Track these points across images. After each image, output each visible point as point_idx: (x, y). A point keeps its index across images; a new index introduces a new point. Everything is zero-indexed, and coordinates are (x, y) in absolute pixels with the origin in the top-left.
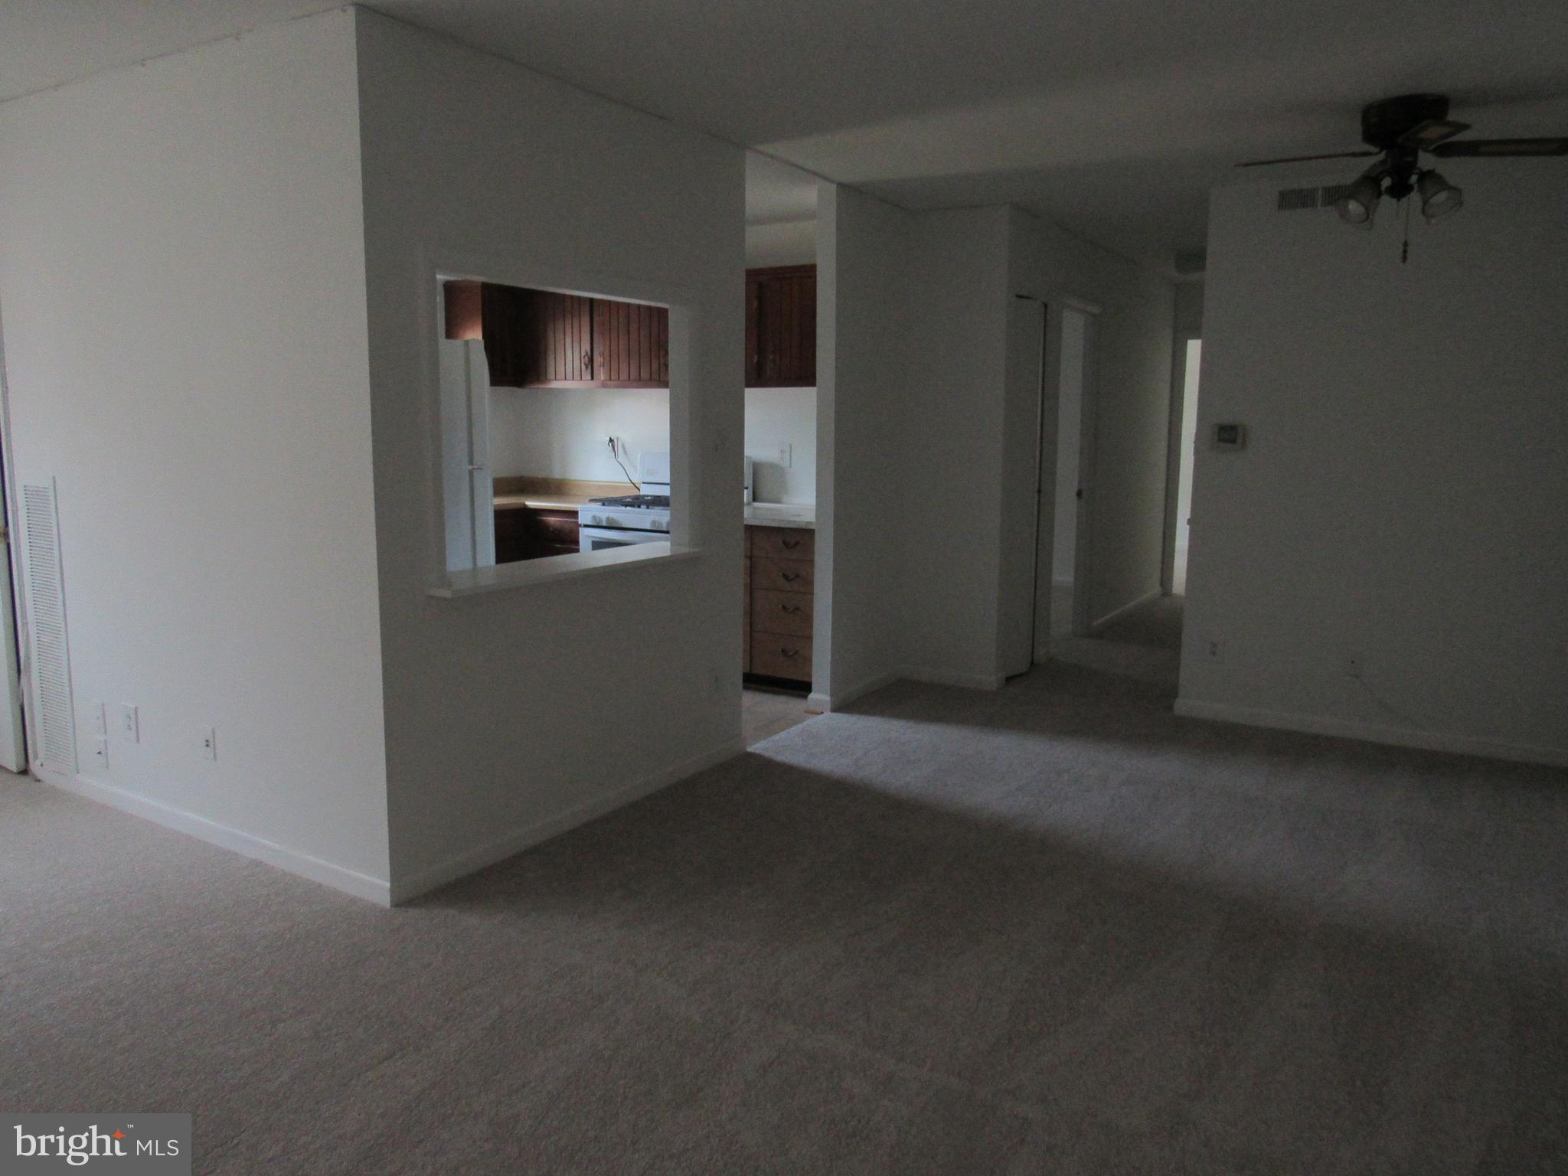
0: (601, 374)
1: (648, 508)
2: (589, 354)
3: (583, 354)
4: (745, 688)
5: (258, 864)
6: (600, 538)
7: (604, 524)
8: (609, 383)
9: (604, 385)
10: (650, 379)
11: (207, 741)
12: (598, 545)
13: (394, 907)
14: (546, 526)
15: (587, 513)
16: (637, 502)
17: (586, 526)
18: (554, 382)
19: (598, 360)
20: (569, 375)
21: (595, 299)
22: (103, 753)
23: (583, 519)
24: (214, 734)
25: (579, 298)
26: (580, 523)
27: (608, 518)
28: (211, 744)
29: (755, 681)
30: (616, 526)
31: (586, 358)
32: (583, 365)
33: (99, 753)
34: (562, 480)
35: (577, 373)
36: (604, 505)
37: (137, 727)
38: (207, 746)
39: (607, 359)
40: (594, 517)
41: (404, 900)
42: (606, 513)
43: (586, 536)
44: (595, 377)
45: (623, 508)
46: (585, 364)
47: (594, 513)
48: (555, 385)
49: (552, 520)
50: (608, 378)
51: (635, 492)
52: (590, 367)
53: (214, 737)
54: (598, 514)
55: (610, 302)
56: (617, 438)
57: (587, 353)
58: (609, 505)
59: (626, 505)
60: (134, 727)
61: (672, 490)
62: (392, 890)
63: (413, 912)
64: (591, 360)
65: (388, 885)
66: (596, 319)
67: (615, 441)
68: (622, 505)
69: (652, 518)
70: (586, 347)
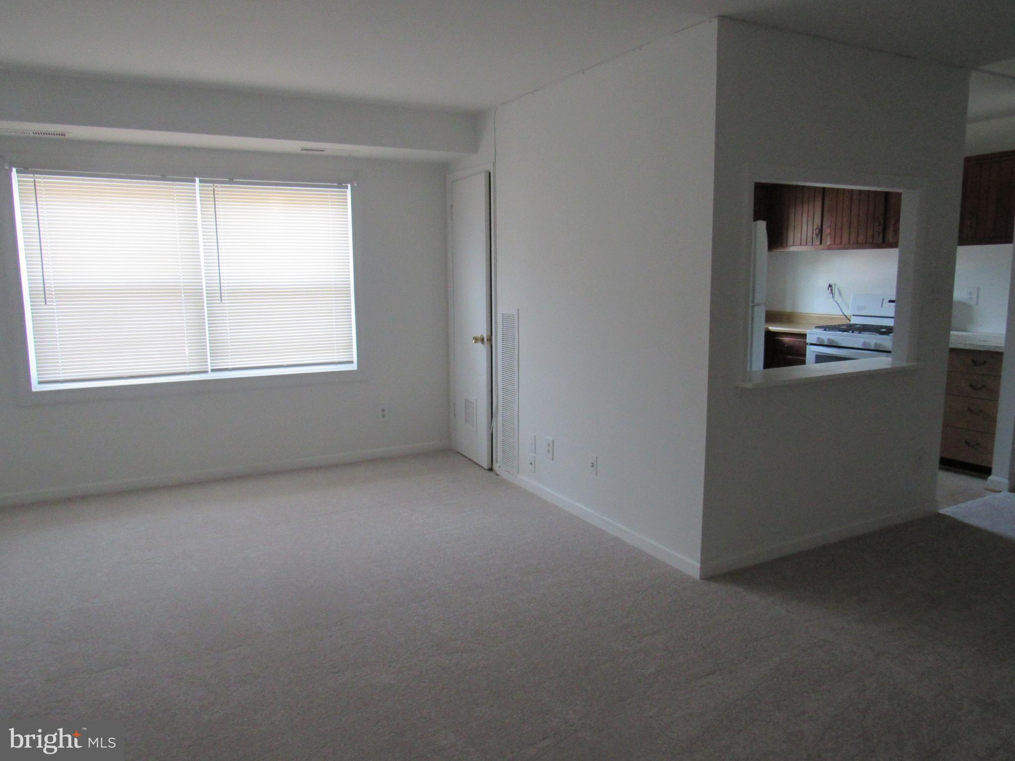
0: (828, 241)
1: (860, 333)
2: (820, 227)
3: (815, 227)
4: (940, 468)
5: (617, 539)
6: (821, 353)
7: (826, 343)
8: (833, 246)
9: (829, 248)
10: (866, 242)
11: (593, 463)
12: (820, 358)
13: (702, 579)
14: (782, 343)
15: (813, 335)
16: (851, 328)
17: (812, 344)
18: (792, 247)
19: (827, 231)
20: (804, 242)
21: (827, 188)
22: (533, 463)
23: (808, 340)
24: (597, 460)
25: (815, 188)
26: (807, 342)
27: (829, 340)
28: (595, 466)
29: (948, 464)
30: (834, 345)
31: (817, 230)
32: (814, 234)
33: (531, 464)
34: (791, 312)
35: (810, 240)
36: (825, 330)
37: (553, 451)
38: (592, 466)
39: (833, 231)
40: (819, 339)
41: (709, 577)
42: (826, 336)
43: (811, 352)
44: (823, 243)
45: (840, 333)
46: (816, 234)
47: (818, 336)
48: (792, 249)
49: (786, 339)
50: (833, 243)
51: (847, 322)
52: (819, 235)
53: (597, 462)
54: (822, 337)
55: (838, 190)
56: (835, 284)
57: (818, 226)
58: (829, 330)
59: (843, 331)
60: (551, 450)
61: (895, 322)
62: (701, 569)
63: (713, 586)
64: (821, 231)
65: (698, 565)
66: (826, 203)
67: (833, 286)
68: (840, 331)
69: (863, 340)
70: (818, 221)
